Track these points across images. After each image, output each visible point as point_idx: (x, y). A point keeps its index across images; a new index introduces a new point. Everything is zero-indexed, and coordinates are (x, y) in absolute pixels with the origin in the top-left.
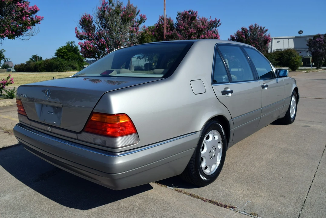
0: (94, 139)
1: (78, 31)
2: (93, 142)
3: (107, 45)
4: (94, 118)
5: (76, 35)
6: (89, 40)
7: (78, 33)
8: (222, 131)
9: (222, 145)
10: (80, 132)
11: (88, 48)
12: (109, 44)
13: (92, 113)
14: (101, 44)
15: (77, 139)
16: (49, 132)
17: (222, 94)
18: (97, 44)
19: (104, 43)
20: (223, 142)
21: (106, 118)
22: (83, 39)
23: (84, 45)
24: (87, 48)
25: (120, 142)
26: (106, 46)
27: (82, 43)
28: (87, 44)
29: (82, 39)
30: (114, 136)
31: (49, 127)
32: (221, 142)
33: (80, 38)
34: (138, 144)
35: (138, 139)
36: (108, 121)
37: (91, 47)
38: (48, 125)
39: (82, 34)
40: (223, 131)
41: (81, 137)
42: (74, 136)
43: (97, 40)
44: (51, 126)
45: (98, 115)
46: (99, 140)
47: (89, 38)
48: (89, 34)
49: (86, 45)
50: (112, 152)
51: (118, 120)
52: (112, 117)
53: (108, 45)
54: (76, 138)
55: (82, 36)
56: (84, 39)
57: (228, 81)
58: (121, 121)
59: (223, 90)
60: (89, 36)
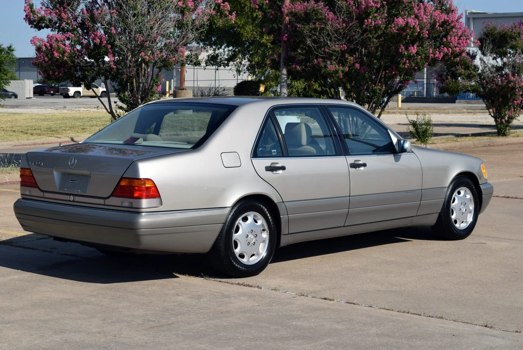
0: (122, 202)
1: (31, 6)
2: (120, 205)
3: (109, 46)
4: (123, 183)
5: (26, 16)
6: (61, 30)
7: (33, 11)
8: (267, 215)
9: (268, 234)
10: (108, 198)
11: (56, 54)
12: (117, 43)
13: (122, 178)
14: (95, 44)
15: (105, 205)
16: (70, 201)
17: (266, 170)
18: (81, 44)
19: (101, 42)
20: (269, 230)
21: (134, 182)
22: (43, 28)
23: (48, 45)
24: (53, 54)
25: (145, 203)
26: (107, 49)
27: (42, 40)
28: (55, 45)
29: (40, 28)
30: (140, 198)
31: (71, 196)
32: (268, 229)
33: (37, 23)
34: (161, 208)
35: (161, 204)
36: (136, 185)
37: (64, 52)
38: (70, 195)
39: (43, 13)
40: (269, 215)
41: (108, 202)
42: (101, 201)
43: (83, 30)
44: (74, 195)
45: (128, 180)
46: (126, 202)
47: (60, 25)
48: (60, 15)
49: (51, 45)
50: (137, 212)
51: (145, 184)
52: (139, 181)
53: (113, 46)
54: (103, 203)
55: (42, 19)
56: (47, 27)
57: (281, 155)
58: (147, 186)
59: (269, 165)
60: (61, 19)
